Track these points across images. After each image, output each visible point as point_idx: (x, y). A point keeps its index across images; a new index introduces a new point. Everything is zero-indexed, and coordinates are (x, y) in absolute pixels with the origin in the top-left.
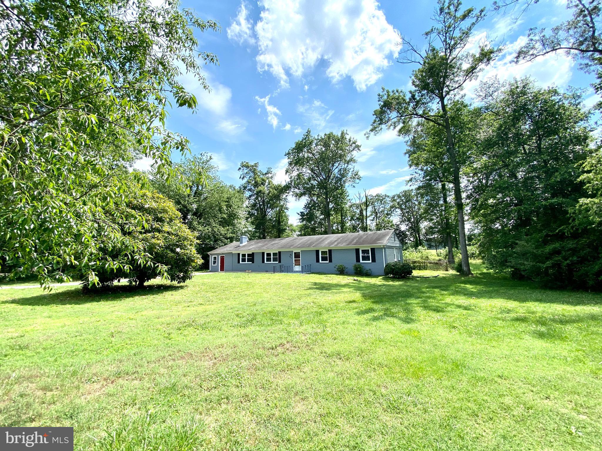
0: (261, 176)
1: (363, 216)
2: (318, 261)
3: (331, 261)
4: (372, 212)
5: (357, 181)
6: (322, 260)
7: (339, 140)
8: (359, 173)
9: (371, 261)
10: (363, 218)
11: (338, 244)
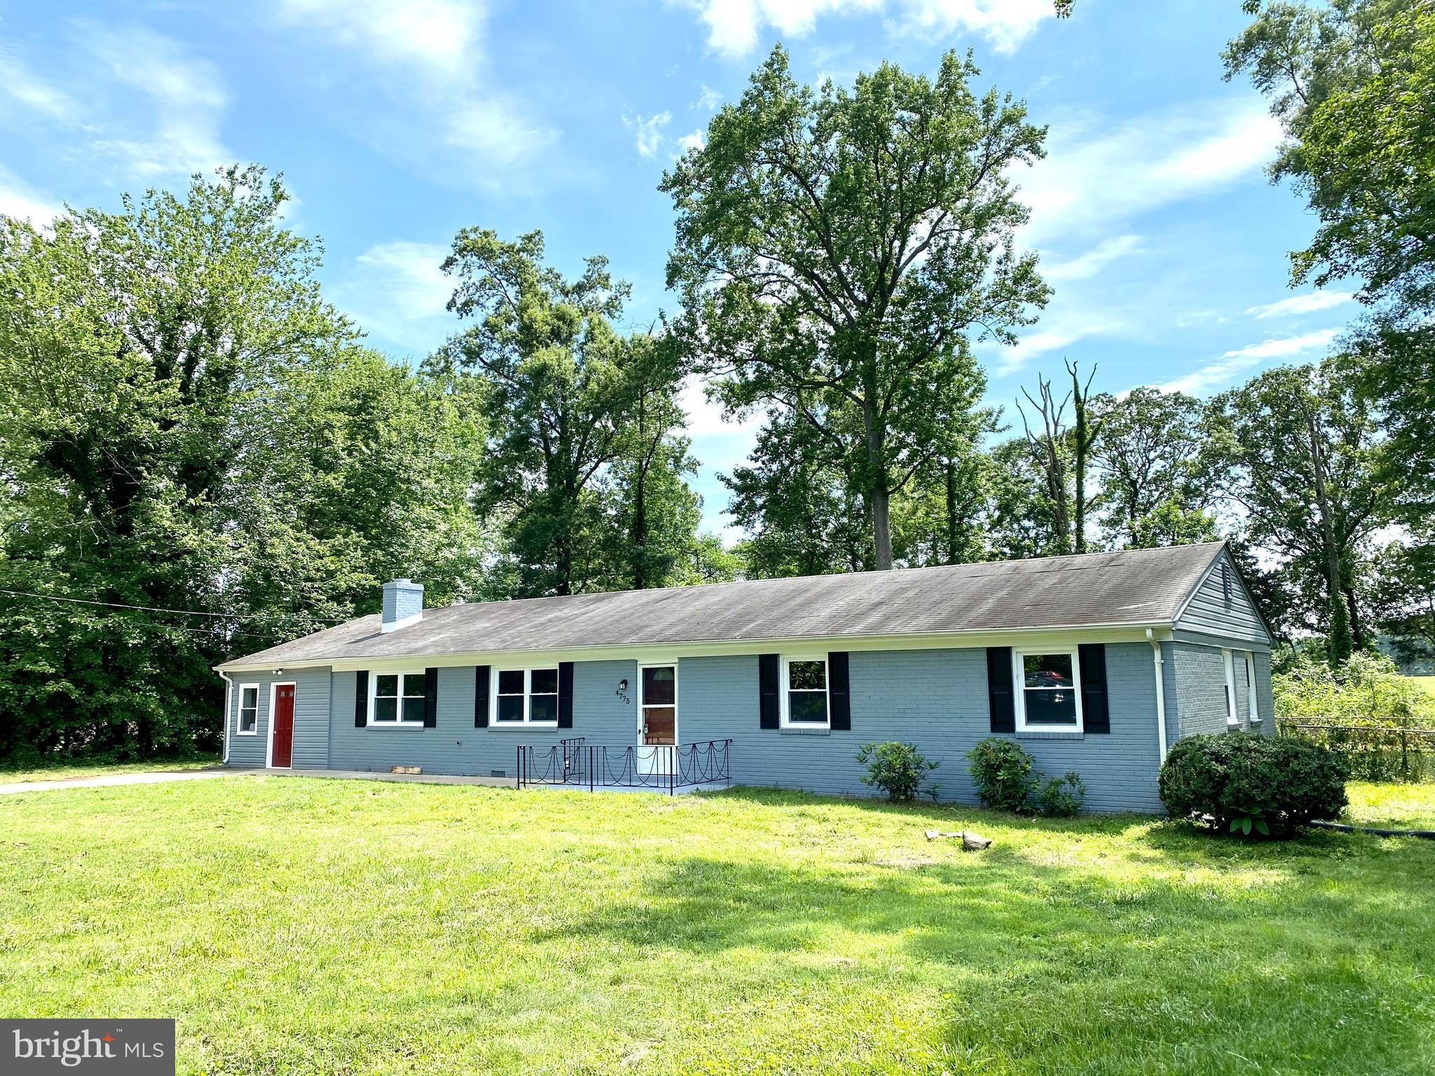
0: (557, 300)
1: (1062, 497)
2: (769, 719)
3: (841, 721)
4: (1111, 485)
5: (1030, 310)
6: (794, 717)
7: (928, 99)
8: (1038, 270)
9: (1078, 727)
10: (1063, 507)
11: (887, 618)
